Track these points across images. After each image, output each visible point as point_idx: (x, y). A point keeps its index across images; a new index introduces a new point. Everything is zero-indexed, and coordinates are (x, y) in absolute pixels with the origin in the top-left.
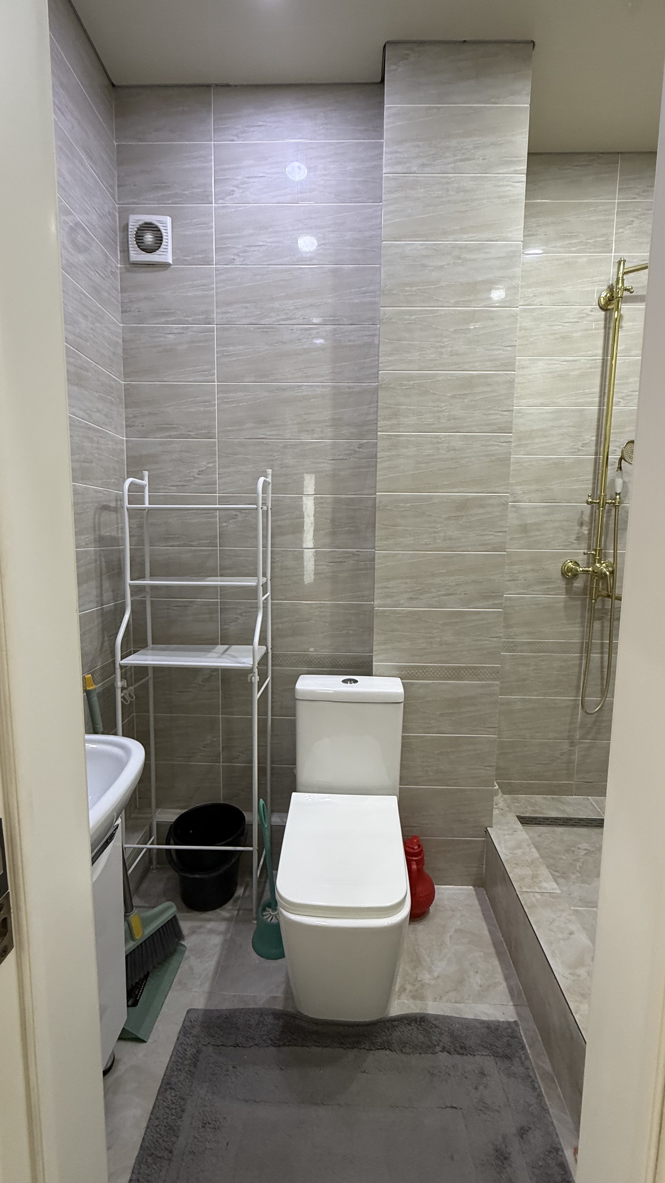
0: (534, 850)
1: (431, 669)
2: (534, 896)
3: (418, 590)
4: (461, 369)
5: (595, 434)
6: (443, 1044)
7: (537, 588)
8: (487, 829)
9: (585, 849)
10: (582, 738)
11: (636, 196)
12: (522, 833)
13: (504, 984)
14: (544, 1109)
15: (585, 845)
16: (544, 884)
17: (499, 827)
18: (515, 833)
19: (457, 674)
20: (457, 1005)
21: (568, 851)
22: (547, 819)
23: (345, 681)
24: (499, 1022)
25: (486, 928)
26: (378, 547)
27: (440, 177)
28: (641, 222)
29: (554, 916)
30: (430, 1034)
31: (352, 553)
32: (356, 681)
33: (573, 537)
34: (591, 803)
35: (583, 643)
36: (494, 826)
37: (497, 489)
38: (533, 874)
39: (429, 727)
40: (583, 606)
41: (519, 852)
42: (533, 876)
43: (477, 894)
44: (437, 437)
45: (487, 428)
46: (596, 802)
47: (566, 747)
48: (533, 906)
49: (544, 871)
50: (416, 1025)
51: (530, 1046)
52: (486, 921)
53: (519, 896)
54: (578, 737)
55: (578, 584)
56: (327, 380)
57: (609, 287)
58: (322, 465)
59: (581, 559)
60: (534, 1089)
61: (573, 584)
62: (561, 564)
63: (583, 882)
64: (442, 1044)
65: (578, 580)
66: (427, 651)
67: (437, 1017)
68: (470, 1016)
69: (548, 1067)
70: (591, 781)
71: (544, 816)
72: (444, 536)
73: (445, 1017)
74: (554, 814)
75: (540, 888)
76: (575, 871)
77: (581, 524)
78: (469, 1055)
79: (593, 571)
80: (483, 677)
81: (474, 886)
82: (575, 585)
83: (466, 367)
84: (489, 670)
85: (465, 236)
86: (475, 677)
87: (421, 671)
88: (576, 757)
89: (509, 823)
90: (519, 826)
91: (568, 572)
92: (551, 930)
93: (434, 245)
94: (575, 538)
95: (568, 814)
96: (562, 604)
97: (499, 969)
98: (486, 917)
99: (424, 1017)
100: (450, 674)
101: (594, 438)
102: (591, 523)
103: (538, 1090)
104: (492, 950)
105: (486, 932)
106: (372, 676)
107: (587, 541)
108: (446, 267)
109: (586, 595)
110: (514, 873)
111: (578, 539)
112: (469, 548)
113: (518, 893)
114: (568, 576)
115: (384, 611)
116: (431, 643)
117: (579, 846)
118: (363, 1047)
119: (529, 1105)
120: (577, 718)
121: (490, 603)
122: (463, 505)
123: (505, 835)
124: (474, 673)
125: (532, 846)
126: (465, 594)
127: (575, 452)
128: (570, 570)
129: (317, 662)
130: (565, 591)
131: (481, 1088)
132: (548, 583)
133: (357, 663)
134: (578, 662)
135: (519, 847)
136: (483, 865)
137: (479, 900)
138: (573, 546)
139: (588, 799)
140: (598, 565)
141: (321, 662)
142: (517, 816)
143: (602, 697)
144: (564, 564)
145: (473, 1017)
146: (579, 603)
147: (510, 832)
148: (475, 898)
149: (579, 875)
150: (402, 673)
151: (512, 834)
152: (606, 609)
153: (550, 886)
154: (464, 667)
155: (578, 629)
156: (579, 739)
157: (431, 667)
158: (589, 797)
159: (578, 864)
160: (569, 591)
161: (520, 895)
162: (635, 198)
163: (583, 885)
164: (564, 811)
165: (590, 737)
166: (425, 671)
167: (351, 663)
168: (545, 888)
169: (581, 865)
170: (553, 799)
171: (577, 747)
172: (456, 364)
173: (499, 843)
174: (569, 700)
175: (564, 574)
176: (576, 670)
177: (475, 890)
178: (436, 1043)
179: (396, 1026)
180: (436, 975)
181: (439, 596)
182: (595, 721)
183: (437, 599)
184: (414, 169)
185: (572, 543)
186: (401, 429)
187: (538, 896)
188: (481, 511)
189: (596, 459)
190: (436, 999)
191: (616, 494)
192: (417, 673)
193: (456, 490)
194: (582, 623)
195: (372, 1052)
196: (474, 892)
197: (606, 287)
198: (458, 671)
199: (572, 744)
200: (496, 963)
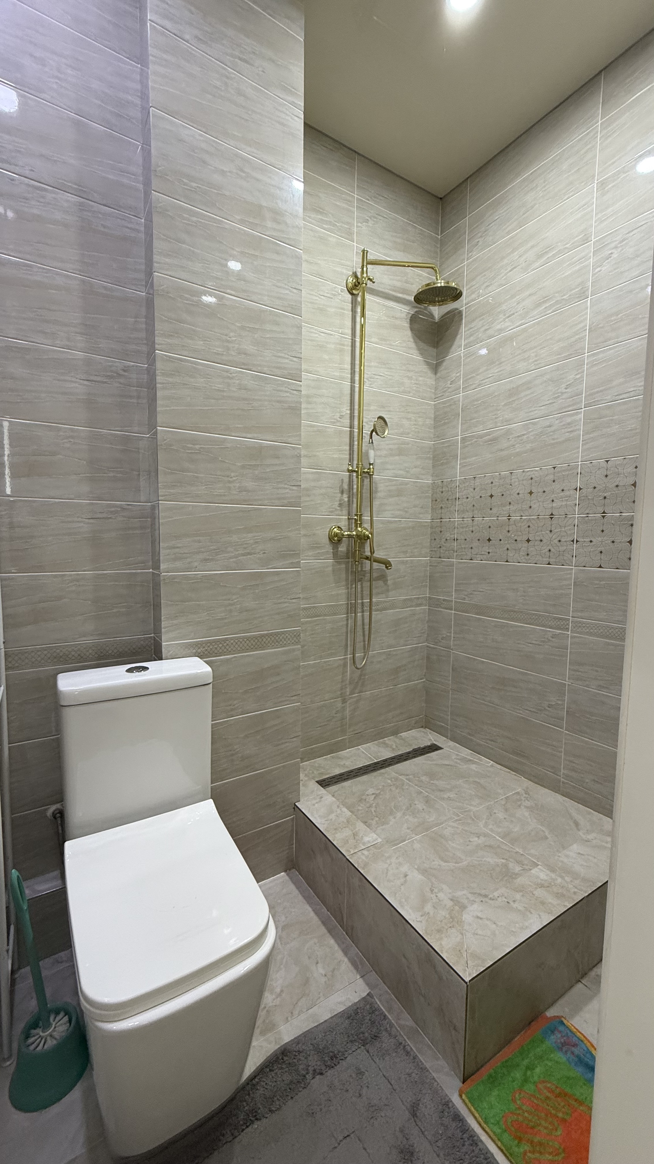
0: (345, 810)
1: (232, 641)
2: (363, 854)
3: (215, 550)
4: (249, 298)
5: (349, 408)
6: (313, 1068)
7: (310, 553)
8: (295, 805)
9: (373, 794)
10: (352, 693)
11: (370, 199)
12: (327, 796)
13: (346, 960)
14: (423, 1069)
15: (371, 791)
16: (366, 839)
17: (306, 799)
18: (322, 799)
19: (259, 642)
20: (310, 1011)
21: (361, 800)
22: (333, 777)
23: (129, 671)
24: (355, 1004)
25: (310, 909)
26: (162, 496)
27: (218, 65)
28: (374, 224)
29: (386, 866)
30: (296, 1065)
31: (121, 507)
32: (145, 669)
33: (337, 503)
34: (363, 752)
35: (348, 603)
36: (302, 800)
37: (290, 440)
38: (353, 833)
39: (232, 710)
40: (347, 569)
41: (333, 816)
42: (354, 835)
43: (291, 878)
44: (227, 371)
45: (278, 372)
46: (365, 749)
47: (339, 705)
48: (366, 865)
49: (360, 826)
50: (279, 1066)
51: (389, 1012)
52: (308, 903)
53: (351, 860)
54: (348, 693)
55: (342, 548)
56: (73, 270)
57: (353, 273)
58: (73, 385)
59: (344, 524)
60: (408, 1053)
61: (338, 548)
62: (328, 530)
63: (383, 824)
64: (311, 1069)
65: (342, 545)
66: (226, 621)
67: (297, 1041)
68: (327, 1016)
69: (410, 1023)
70: (360, 731)
71: (331, 775)
72: (239, 487)
73: (305, 1034)
74: (337, 771)
75: (364, 844)
76: (373, 817)
77: (342, 492)
78: (340, 1061)
79: (356, 535)
80: (285, 642)
81: (285, 871)
82: (339, 549)
83: (254, 298)
84: (291, 634)
85: (249, 149)
86: (277, 643)
87: (221, 645)
88: (347, 713)
89: (313, 791)
90: (322, 791)
91: (335, 537)
92: (389, 881)
93: (214, 141)
94: (337, 505)
95: (347, 767)
96: (330, 569)
97: (336, 947)
98: (307, 899)
99: (285, 1049)
100: (252, 645)
101: (349, 412)
102: (350, 491)
103: (412, 1053)
104: (323, 930)
105: (312, 914)
106: (162, 660)
107: (347, 508)
108: (229, 174)
109: (349, 558)
110: (337, 839)
111: (340, 505)
112: (266, 502)
113: (348, 857)
114: (334, 540)
115: (174, 577)
116: (231, 611)
117: (367, 793)
118: (224, 1142)
119: (409, 1075)
120: (347, 675)
121: (288, 562)
122: (258, 452)
123: (314, 805)
124: (275, 640)
125: (341, 806)
126: (264, 553)
127: (334, 423)
128: (336, 535)
129: (76, 655)
130: (332, 555)
131: (364, 1091)
132: (318, 548)
133: (134, 649)
134: (345, 623)
135: (331, 812)
136: (293, 844)
137: (295, 883)
138: (337, 513)
139: (359, 749)
140: (359, 529)
141: (82, 655)
142: (317, 782)
143: (364, 652)
144: (331, 531)
145: (330, 1016)
146: (343, 566)
147: (318, 800)
148: (290, 882)
149: (377, 819)
150: (199, 650)
151: (320, 801)
152: (364, 571)
153: (371, 837)
154: (267, 635)
155: (343, 591)
156: (350, 695)
157: (231, 639)
158: (359, 747)
159: (373, 809)
160: (335, 555)
161: (351, 858)
162: (369, 200)
163: (384, 827)
164: (344, 766)
165: (357, 691)
166: (225, 644)
167: (126, 650)
168: (369, 842)
169: (375, 809)
170: (333, 757)
171: (348, 703)
172: (245, 291)
173: (312, 815)
174: (340, 659)
175: (331, 539)
176: (344, 630)
177: (288, 875)
178: (304, 1073)
179: (258, 1083)
180: (278, 990)
181: (236, 557)
182: (361, 675)
183: (234, 559)
184: (187, 37)
185: (336, 509)
186: (185, 353)
187: (366, 852)
188: (277, 461)
189: (350, 431)
190: (287, 1018)
191: (370, 464)
192: (216, 648)
193: (249, 436)
194: (347, 584)
195: (237, 1140)
196: (287, 878)
197: (351, 273)
198: (260, 640)
199: (344, 701)
200: (332, 942)
